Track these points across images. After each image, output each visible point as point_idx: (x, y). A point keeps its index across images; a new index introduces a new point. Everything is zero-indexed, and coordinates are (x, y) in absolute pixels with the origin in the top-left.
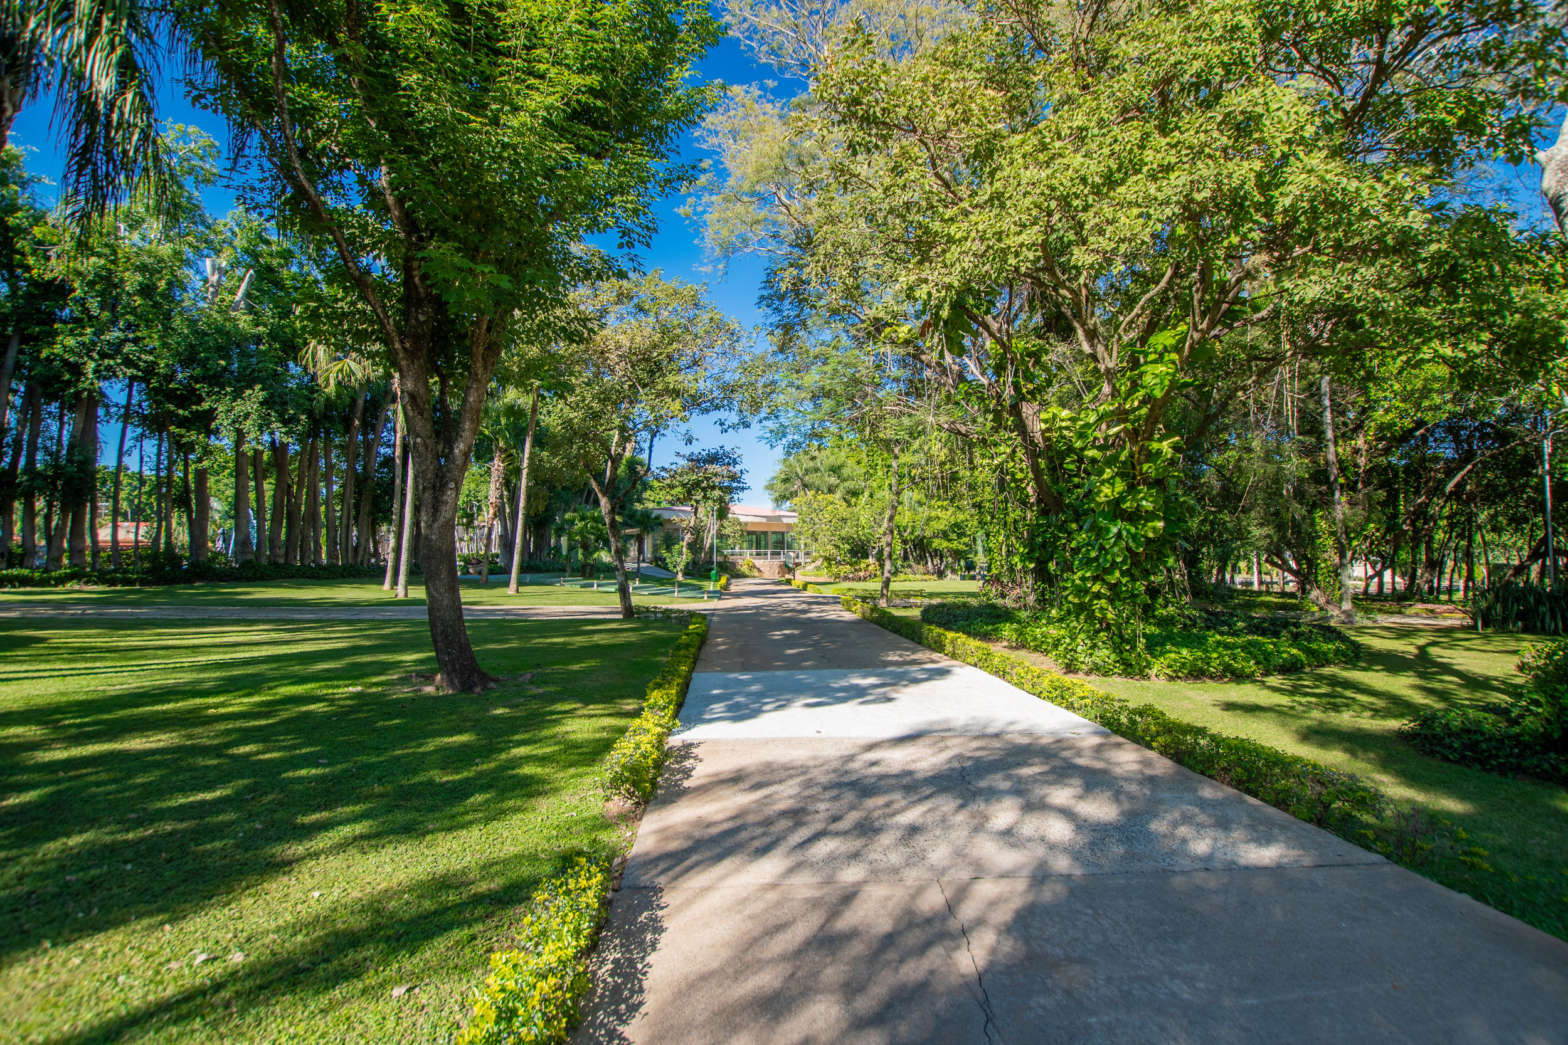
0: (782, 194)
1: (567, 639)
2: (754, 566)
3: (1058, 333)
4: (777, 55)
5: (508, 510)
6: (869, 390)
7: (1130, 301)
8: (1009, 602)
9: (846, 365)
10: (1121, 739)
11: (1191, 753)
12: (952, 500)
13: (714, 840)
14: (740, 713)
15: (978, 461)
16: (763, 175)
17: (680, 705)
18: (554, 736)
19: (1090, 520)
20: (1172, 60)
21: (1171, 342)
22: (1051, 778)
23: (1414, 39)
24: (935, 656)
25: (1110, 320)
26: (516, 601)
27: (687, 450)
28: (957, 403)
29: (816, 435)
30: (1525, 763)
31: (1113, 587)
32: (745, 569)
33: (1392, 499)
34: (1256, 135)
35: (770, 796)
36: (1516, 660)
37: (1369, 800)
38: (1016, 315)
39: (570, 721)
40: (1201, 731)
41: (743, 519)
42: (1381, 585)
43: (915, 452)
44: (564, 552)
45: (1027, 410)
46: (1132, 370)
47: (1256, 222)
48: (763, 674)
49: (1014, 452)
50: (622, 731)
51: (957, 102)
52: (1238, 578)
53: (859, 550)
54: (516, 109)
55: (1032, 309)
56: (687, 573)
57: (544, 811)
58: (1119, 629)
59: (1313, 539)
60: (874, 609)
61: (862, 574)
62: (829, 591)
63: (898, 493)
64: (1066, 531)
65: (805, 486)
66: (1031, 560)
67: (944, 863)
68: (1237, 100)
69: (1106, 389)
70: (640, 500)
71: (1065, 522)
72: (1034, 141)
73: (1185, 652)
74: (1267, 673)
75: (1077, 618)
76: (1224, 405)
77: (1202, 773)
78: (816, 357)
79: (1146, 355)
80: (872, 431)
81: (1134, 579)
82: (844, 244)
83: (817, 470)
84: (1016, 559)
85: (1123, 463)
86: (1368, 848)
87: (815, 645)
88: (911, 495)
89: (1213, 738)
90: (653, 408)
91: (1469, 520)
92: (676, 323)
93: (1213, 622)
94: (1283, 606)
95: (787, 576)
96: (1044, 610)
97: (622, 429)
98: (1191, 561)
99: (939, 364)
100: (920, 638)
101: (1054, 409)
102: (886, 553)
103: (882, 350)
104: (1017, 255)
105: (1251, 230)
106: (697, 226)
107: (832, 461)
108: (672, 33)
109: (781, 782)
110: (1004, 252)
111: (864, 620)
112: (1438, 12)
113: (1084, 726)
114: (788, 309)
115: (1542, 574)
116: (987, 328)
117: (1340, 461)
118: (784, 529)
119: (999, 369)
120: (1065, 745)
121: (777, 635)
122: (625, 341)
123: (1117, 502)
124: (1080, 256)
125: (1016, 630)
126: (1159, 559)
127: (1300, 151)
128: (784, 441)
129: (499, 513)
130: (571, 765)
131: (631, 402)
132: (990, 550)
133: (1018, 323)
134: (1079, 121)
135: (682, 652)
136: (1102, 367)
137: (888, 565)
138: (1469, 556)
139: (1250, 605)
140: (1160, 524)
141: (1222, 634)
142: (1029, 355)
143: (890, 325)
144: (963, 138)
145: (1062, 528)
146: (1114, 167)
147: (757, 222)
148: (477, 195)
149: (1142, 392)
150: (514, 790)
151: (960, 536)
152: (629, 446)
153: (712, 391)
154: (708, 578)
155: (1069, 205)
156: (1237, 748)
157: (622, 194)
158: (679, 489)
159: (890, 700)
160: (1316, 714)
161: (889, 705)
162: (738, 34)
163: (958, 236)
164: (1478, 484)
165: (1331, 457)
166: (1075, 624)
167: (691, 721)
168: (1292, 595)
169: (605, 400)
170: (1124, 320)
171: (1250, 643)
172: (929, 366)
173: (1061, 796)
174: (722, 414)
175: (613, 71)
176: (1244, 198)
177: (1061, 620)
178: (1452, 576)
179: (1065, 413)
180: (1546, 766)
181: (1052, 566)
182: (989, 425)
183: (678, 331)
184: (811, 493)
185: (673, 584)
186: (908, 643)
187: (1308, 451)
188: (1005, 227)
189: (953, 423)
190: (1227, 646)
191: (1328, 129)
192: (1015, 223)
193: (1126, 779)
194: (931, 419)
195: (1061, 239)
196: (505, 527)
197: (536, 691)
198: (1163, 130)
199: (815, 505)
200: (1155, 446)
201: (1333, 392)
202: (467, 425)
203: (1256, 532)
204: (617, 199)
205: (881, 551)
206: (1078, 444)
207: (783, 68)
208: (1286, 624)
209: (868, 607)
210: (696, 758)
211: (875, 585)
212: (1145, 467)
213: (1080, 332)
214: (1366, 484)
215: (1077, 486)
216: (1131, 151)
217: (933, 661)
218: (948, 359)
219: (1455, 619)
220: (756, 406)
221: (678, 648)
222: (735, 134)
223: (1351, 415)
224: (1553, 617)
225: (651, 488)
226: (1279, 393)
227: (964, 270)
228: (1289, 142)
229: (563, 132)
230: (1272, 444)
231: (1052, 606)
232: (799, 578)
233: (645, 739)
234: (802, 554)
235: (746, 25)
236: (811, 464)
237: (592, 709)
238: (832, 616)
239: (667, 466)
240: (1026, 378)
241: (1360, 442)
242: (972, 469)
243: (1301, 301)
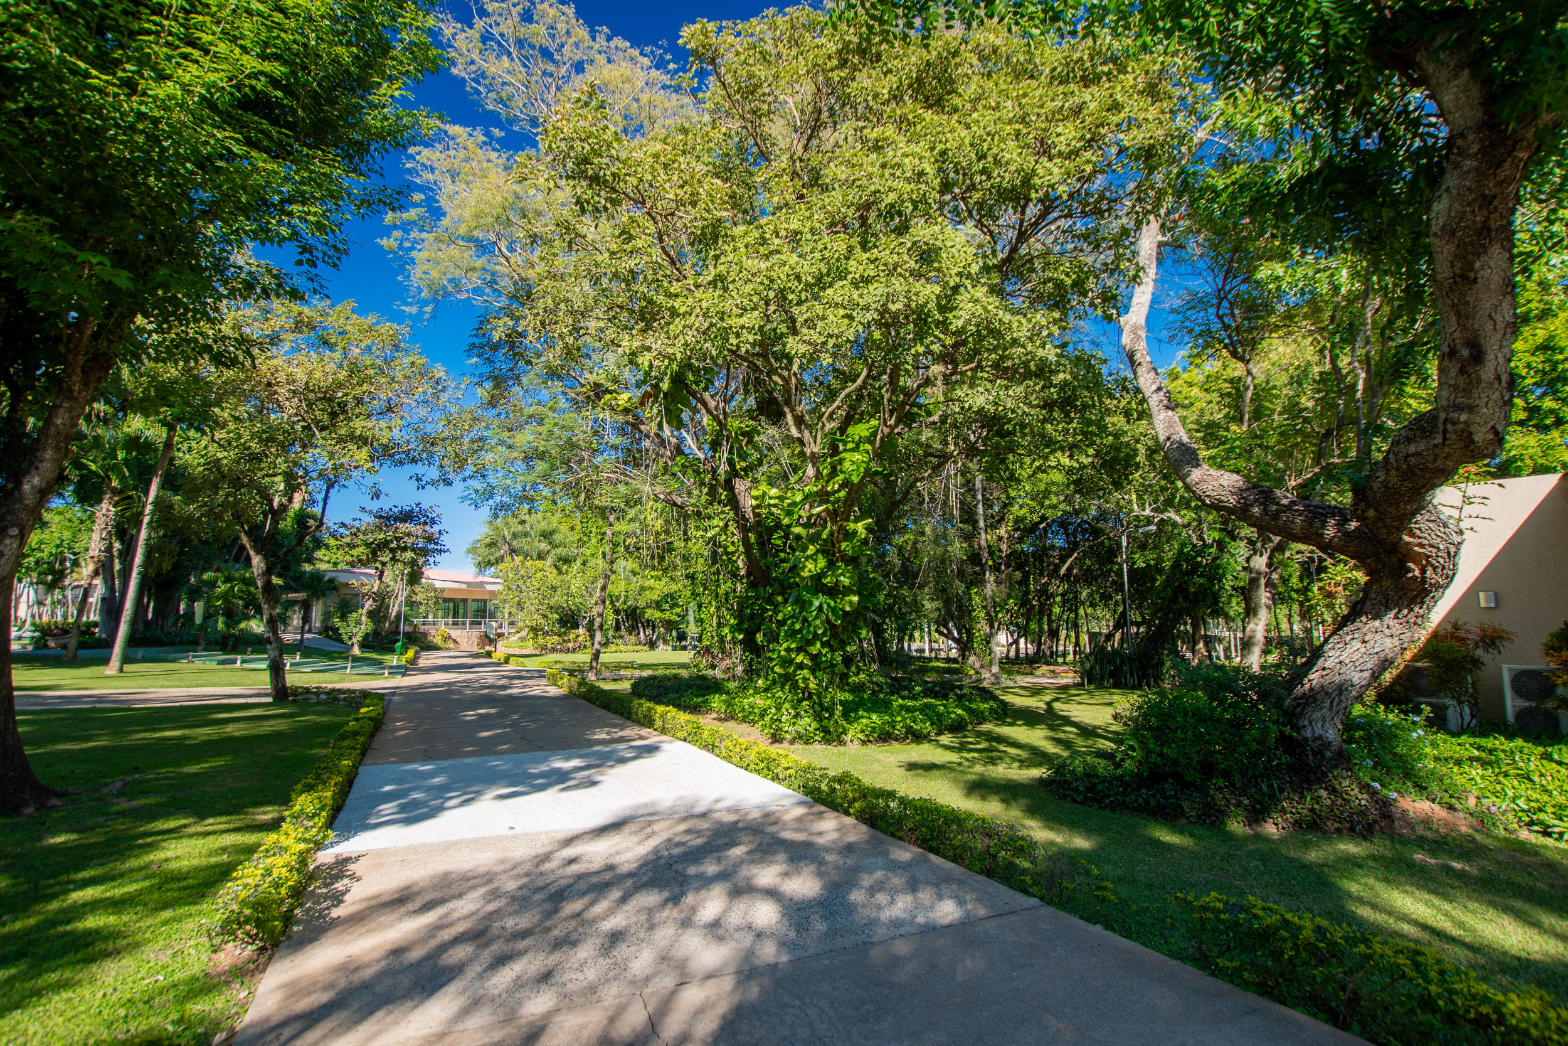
0: (503, 245)
1: (186, 732)
2: (450, 637)
3: (768, 417)
4: (505, 105)
5: (117, 566)
6: (586, 455)
7: (832, 395)
8: (718, 673)
9: (563, 428)
10: (823, 808)
11: (883, 816)
12: (665, 570)
13: (366, 986)
14: (413, 814)
15: (692, 532)
16: (482, 221)
17: (337, 810)
18: (141, 868)
19: (794, 593)
20: (872, 188)
21: (865, 433)
22: (758, 856)
23: (1042, 216)
24: (644, 731)
25: (814, 410)
26: (116, 683)
27: (375, 506)
28: (674, 475)
29: (526, 498)
30: (1127, 800)
31: (814, 658)
32: (438, 640)
33: (1025, 581)
34: (936, 265)
35: (447, 915)
36: (1110, 711)
37: (1024, 847)
38: (732, 396)
39: (173, 844)
40: (891, 795)
41: (438, 585)
42: (1017, 650)
43: (631, 520)
44: (198, 620)
45: (740, 486)
46: (832, 456)
47: (936, 337)
48: (450, 762)
49: (726, 525)
50: (250, 850)
51: (686, 182)
52: (915, 646)
53: (569, 620)
54: (162, 77)
55: (747, 392)
56: (364, 645)
57: (109, 980)
58: (819, 697)
59: (970, 612)
60: (583, 683)
61: (570, 645)
62: (533, 664)
63: (612, 562)
64: (772, 604)
65: (513, 551)
66: (740, 631)
67: (648, 971)
68: (922, 231)
69: (810, 471)
70: (310, 560)
71: (772, 594)
72: (756, 234)
73: (874, 717)
74: (939, 734)
75: (782, 687)
76: (907, 493)
77: (893, 835)
78: (530, 417)
79: (845, 443)
80: (588, 497)
81: (832, 650)
82: (567, 300)
83: (526, 535)
84: (726, 630)
85: (825, 540)
86: (1026, 892)
87: (514, 725)
88: (624, 565)
89: (903, 801)
90: (332, 455)
91: (1076, 598)
92: (368, 362)
93: (897, 686)
94: (949, 671)
95: (488, 648)
96: (751, 680)
97: (289, 476)
98: (878, 631)
99: (657, 435)
100: (630, 713)
101: (764, 487)
102: (597, 624)
103: (601, 416)
104: (738, 335)
105: (932, 343)
106: (403, 260)
107: (543, 525)
108: (384, 48)
109: (460, 896)
110: (726, 331)
111: (571, 695)
112: (1060, 197)
113: (788, 796)
114: (502, 363)
115: (1122, 640)
116: (705, 404)
117: (989, 547)
118: (487, 597)
119: (715, 445)
120: (772, 819)
121: (470, 715)
122: (300, 375)
123: (818, 577)
124: (793, 345)
125: (725, 701)
126: (854, 631)
127: (967, 282)
128: (491, 502)
129: (104, 568)
130: (166, 906)
131: (304, 446)
132: (702, 621)
133: (733, 404)
134: (794, 225)
135: (346, 743)
136: (808, 451)
137: (598, 637)
138: (1076, 626)
139: (924, 670)
140: (855, 599)
141: (903, 698)
142: (743, 434)
143: (611, 392)
144: (692, 219)
145: (770, 600)
146: (825, 271)
147: (473, 269)
148: (92, 166)
149: (841, 476)
150: (64, 954)
151: (672, 607)
152: (298, 497)
153: (408, 442)
154: (392, 651)
155: (785, 298)
156: (921, 808)
157: (304, 204)
158: (361, 549)
159: (594, 783)
160: (979, 768)
161: (593, 790)
162: (463, 74)
163: (682, 311)
164: (1081, 569)
165: (983, 543)
166: (780, 694)
167: (349, 831)
168: (955, 661)
169: (268, 440)
170: (827, 411)
171: (926, 705)
172: (647, 436)
173: (767, 875)
174: (419, 469)
175: (304, 68)
176: (928, 315)
177: (767, 690)
178: (1065, 643)
179: (774, 492)
180: (1141, 801)
181: (759, 637)
182: (704, 498)
183: (372, 372)
184: (518, 559)
185: (346, 659)
186: (618, 720)
187: (968, 537)
188: (727, 309)
189: (670, 493)
190: (908, 710)
191: (986, 269)
192: (737, 305)
193: (827, 850)
194: (647, 488)
195: (775, 330)
196: (111, 588)
197: (125, 805)
198: (865, 247)
199: (523, 572)
200: (851, 526)
201: (984, 489)
202: (49, 454)
203: (928, 605)
204: (295, 208)
205: (591, 622)
206: (786, 521)
207: (513, 120)
208: (952, 688)
209: (574, 681)
210: (352, 877)
211: (584, 657)
212: (844, 545)
213: (789, 418)
214: (1008, 566)
215: (783, 561)
216: (838, 260)
217: (642, 738)
218: (667, 431)
219: (1069, 678)
220: (460, 462)
221: (343, 737)
222: (454, 175)
223: (996, 509)
224: (1132, 675)
225: (327, 547)
226: (947, 487)
227: (686, 344)
228: (960, 274)
229: (228, 119)
230: (940, 529)
231: (759, 676)
232: (501, 650)
233: (280, 861)
234: (506, 624)
235: (473, 68)
236: (520, 528)
237: (210, 823)
238: (536, 692)
239: (348, 522)
240: (739, 456)
241: (1002, 532)
242: (686, 540)
243: (970, 408)
